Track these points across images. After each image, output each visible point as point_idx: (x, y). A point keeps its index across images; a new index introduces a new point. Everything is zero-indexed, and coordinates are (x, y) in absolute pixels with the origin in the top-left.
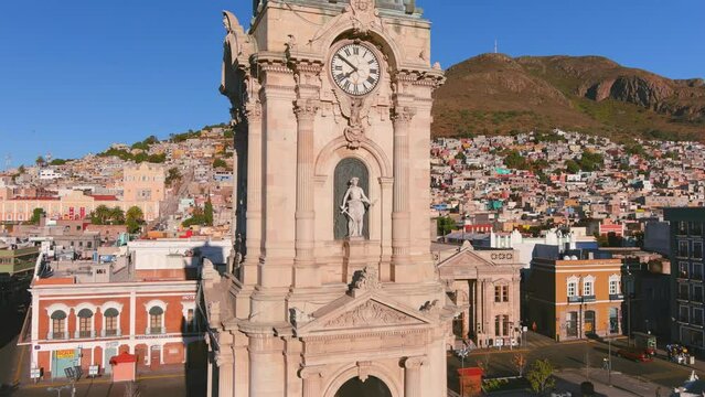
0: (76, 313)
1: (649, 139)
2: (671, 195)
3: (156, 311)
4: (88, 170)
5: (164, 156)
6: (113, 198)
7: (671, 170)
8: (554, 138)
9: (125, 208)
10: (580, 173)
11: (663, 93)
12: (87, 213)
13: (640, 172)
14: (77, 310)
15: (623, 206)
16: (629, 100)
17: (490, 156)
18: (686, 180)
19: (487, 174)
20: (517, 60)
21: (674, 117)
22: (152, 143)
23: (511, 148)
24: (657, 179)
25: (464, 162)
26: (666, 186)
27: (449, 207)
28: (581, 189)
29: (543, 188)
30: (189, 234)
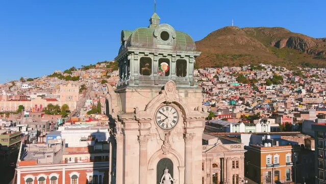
0: (38, 179)
1: (304, 67)
2: (315, 97)
3: (75, 177)
4: (44, 84)
5: (78, 77)
6: (55, 100)
7: (315, 83)
8: (260, 68)
9: (61, 105)
10: (272, 85)
11: (311, 45)
12: (43, 107)
13: (300, 85)
14: (38, 177)
15: (292, 103)
16: (295, 48)
17: (230, 77)
18: (322, 88)
19: (229, 86)
20: (242, 29)
21: (316, 56)
22: (73, 70)
23: (240, 73)
24: (308, 88)
25: (218, 80)
26: (312, 92)
27: (211, 104)
28: (272, 93)
29: (255, 93)
30: (90, 120)
